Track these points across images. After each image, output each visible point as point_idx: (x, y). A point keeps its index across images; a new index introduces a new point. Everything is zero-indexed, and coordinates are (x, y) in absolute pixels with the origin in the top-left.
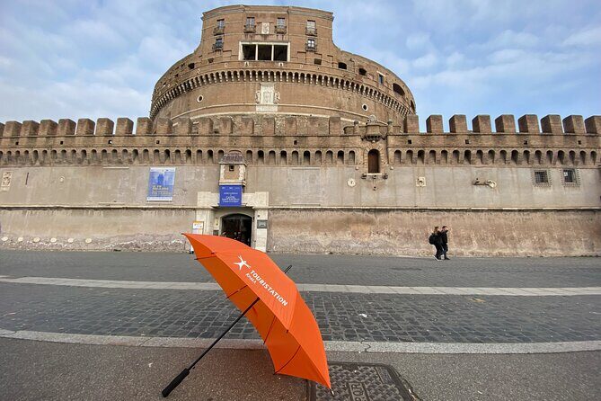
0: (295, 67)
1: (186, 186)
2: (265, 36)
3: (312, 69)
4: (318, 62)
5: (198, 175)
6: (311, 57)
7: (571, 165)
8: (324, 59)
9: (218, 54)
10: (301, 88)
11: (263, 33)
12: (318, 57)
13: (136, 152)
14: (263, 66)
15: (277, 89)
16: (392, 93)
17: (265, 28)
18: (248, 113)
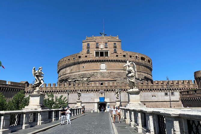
0: (111, 58)
1: (92, 98)
2: (102, 49)
3: (116, 58)
4: (117, 56)
5: (94, 95)
6: (115, 54)
7: (173, 91)
8: (119, 55)
9: (88, 54)
10: (112, 64)
11: (101, 48)
12: (117, 54)
13: (81, 90)
14: (102, 58)
15: (106, 65)
16: (140, 61)
17: (102, 46)
18: (98, 72)
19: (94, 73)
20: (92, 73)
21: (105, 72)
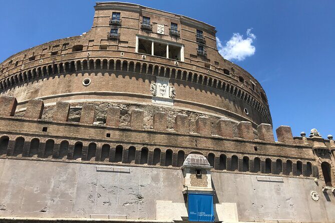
0: (189, 67)
2: (160, 35)
3: (204, 72)
4: (207, 66)
8: (212, 64)
11: (158, 32)
14: (159, 62)
15: (172, 86)
17: (161, 28)
18: (144, 103)
19: (128, 105)
20: (119, 104)
21: (170, 109)
